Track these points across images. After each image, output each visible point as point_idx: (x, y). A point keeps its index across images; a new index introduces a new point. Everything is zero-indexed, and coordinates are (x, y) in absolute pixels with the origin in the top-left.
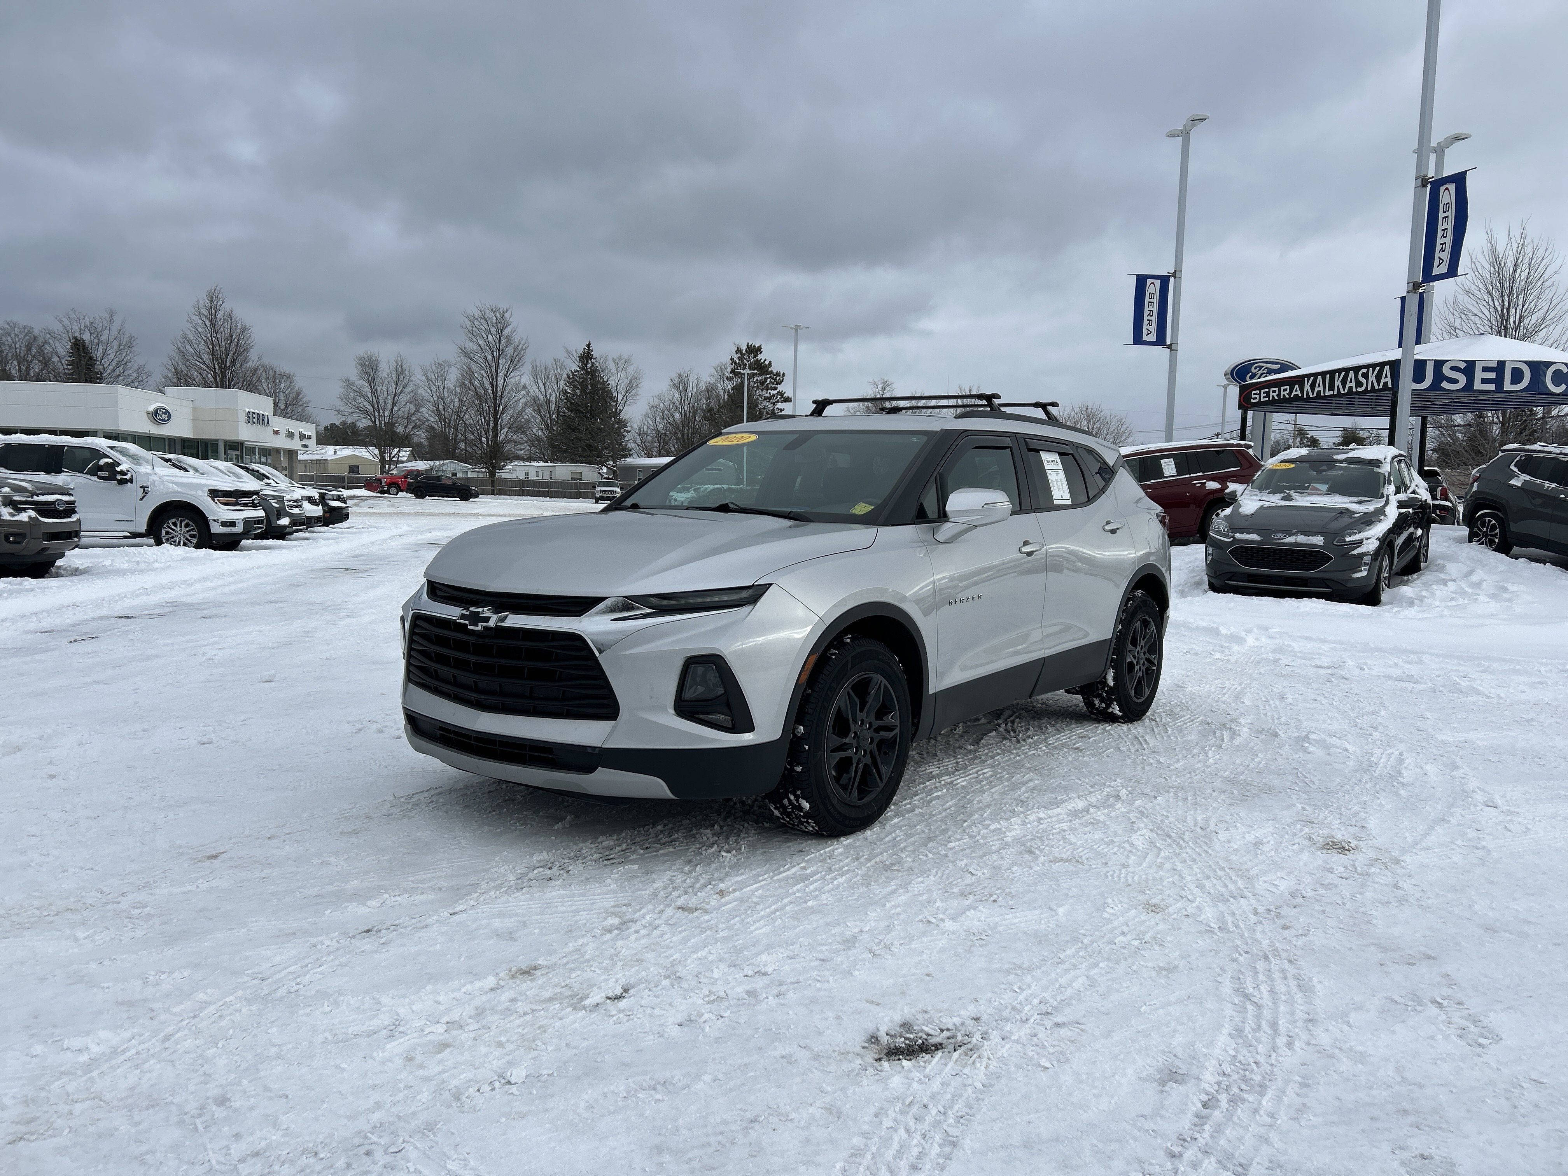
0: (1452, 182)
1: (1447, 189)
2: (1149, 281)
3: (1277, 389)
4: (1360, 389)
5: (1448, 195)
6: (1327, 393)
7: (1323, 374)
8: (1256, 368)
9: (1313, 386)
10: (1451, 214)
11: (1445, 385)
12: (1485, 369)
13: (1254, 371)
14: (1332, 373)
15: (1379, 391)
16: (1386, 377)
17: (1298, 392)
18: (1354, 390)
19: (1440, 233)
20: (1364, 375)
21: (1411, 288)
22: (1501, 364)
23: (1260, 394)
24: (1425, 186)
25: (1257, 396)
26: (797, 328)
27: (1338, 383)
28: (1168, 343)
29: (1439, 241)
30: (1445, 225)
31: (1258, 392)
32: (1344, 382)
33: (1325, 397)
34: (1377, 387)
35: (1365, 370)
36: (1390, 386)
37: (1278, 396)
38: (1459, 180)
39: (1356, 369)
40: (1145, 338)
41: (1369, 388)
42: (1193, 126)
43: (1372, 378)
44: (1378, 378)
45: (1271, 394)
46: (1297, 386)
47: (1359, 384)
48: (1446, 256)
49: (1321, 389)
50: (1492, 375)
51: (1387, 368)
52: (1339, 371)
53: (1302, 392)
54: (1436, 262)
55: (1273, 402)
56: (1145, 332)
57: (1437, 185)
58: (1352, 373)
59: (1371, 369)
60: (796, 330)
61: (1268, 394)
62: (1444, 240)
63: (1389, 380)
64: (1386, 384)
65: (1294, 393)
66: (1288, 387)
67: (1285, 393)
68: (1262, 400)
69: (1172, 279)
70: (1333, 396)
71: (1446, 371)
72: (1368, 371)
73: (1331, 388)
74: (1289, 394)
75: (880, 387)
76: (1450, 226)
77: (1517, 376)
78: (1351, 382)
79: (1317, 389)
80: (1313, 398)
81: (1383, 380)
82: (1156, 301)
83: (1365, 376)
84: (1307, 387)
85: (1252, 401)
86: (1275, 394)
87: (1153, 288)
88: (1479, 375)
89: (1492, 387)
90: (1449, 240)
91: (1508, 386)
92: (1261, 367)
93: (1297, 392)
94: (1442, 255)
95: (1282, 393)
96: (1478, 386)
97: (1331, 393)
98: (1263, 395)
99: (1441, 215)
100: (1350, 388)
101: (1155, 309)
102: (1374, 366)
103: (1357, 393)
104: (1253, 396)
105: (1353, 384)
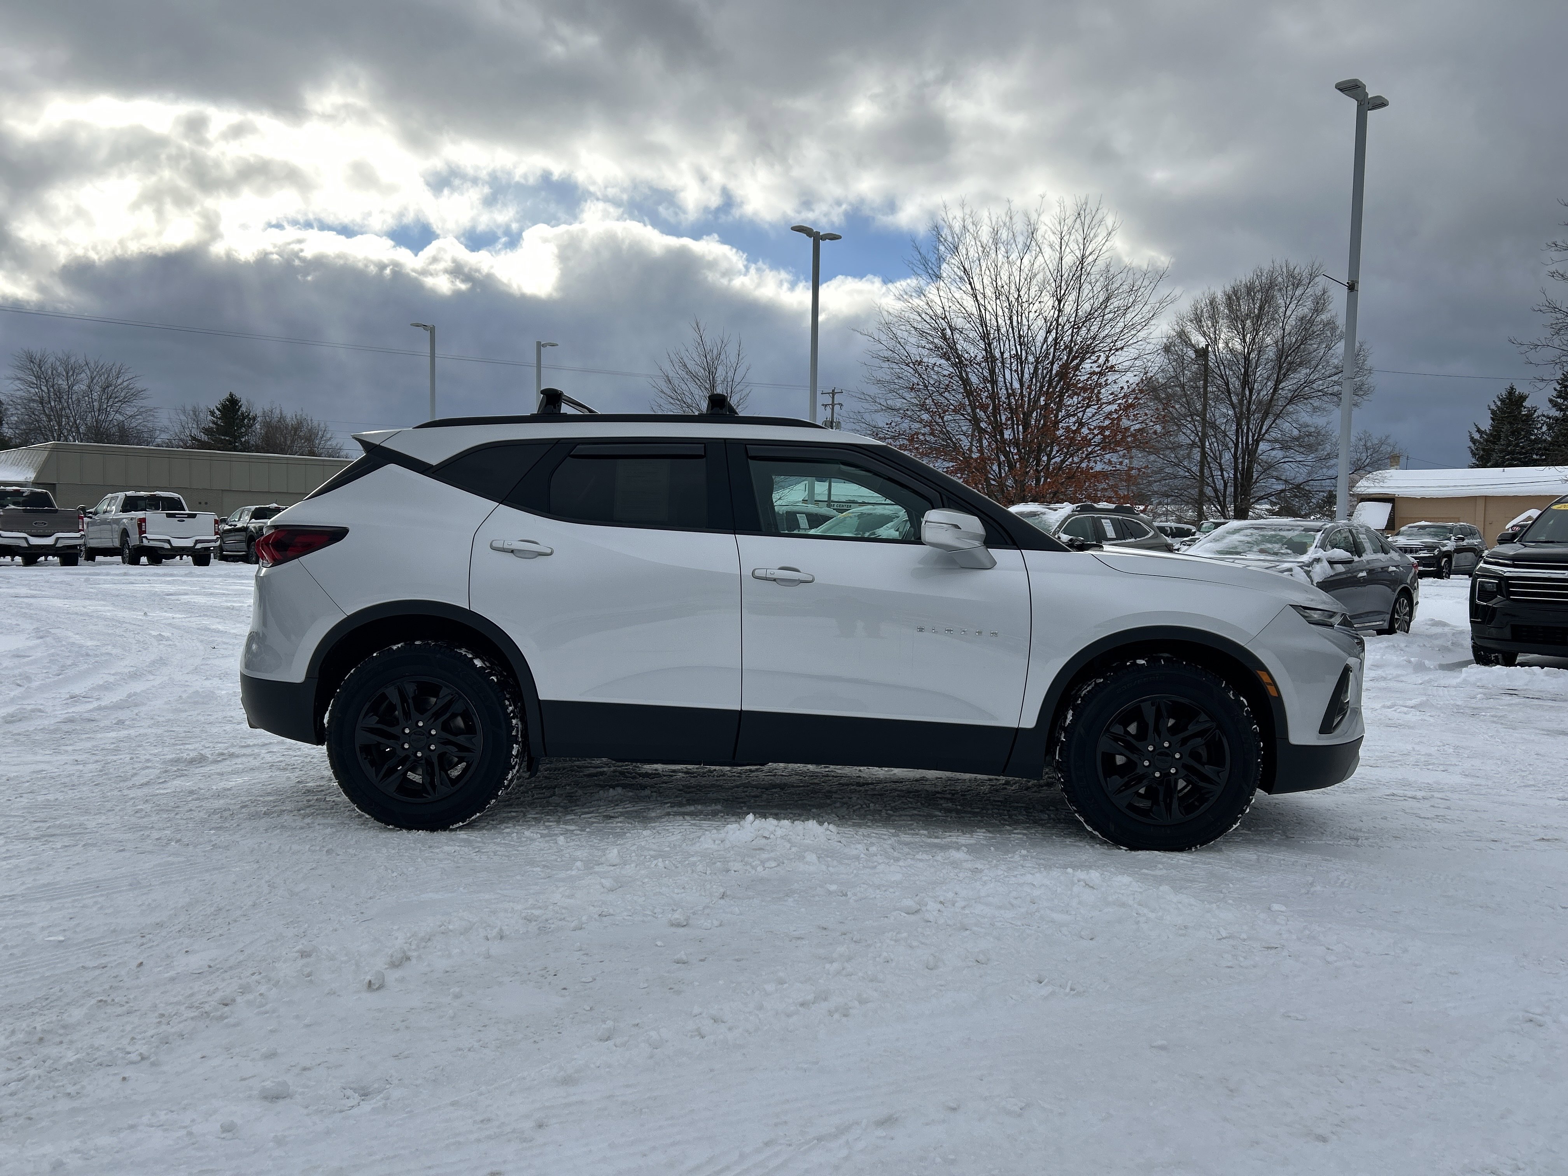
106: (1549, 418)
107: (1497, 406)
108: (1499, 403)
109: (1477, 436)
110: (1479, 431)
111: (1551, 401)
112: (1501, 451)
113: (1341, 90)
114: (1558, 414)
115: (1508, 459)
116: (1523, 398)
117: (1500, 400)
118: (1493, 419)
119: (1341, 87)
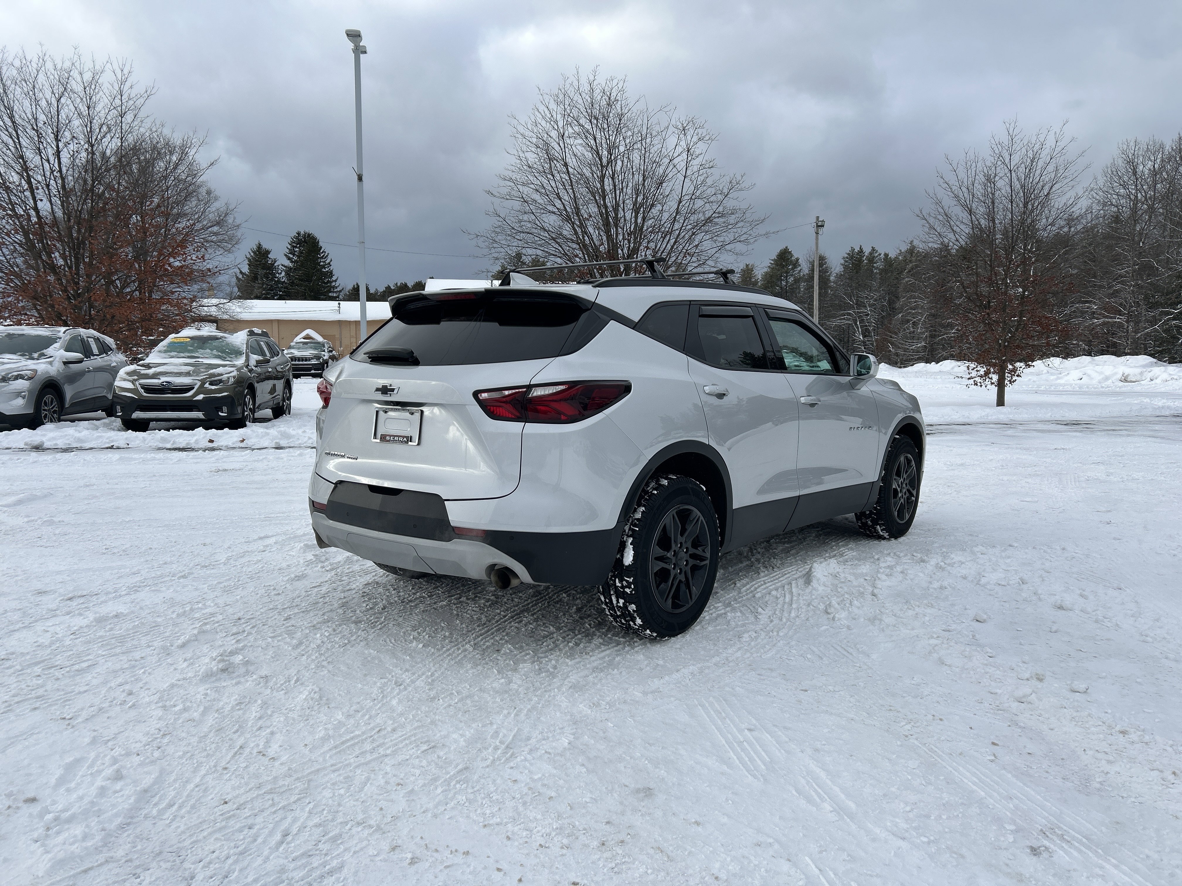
106: (285, 267)
107: (252, 256)
108: (252, 254)
109: (240, 276)
110: (241, 272)
111: (286, 255)
112: (259, 288)
113: (348, 35)
114: (291, 265)
115: (264, 294)
116: (268, 252)
117: (253, 252)
118: (249, 265)
119: (349, 33)
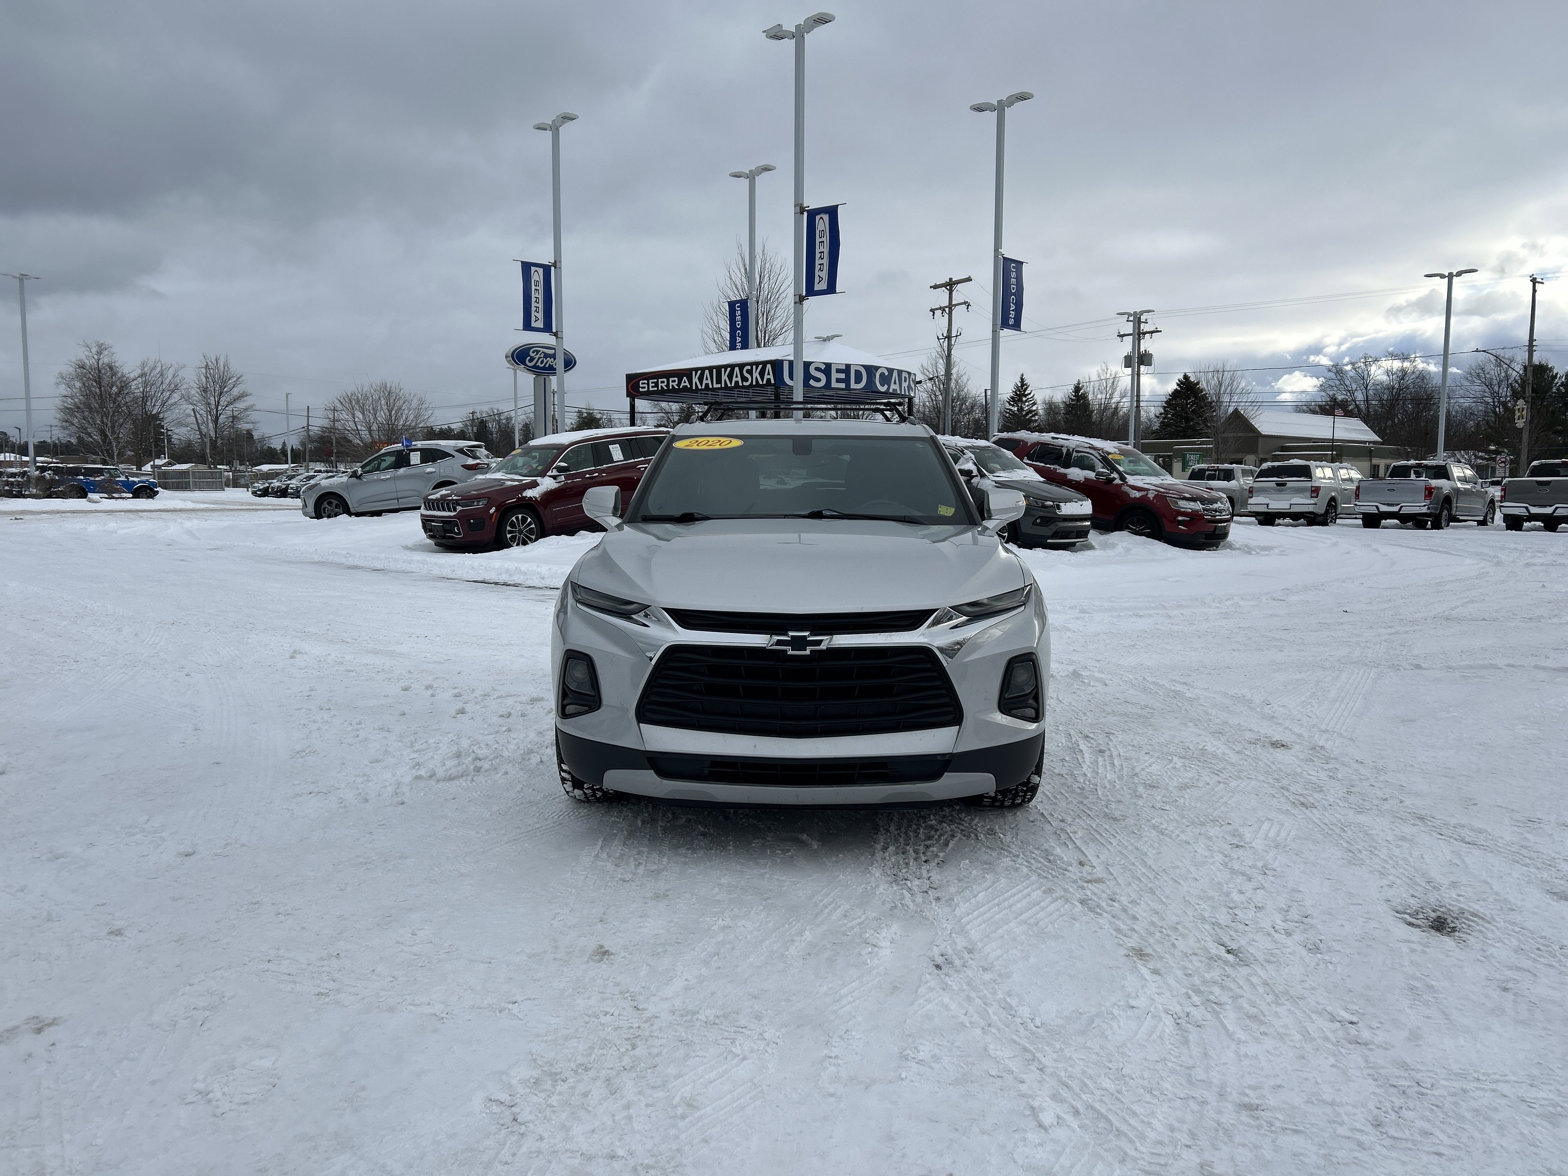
0: (826, 213)
1: (821, 218)
2: (533, 269)
3: (665, 380)
4: (745, 384)
5: (823, 223)
6: (715, 386)
7: (710, 369)
8: (533, 352)
9: (701, 379)
10: (826, 239)
11: (812, 382)
12: (838, 371)
13: (532, 355)
14: (719, 368)
15: (763, 386)
16: (769, 374)
17: (687, 384)
18: (741, 384)
19: (818, 255)
20: (748, 371)
21: (798, 300)
22: (848, 366)
23: (648, 384)
24: (802, 213)
25: (646, 385)
26: (22, 278)
27: (724, 377)
28: (554, 330)
29: (818, 262)
30: (822, 248)
31: (646, 382)
32: (730, 377)
33: (714, 389)
34: (761, 383)
35: (749, 367)
36: (773, 382)
37: (668, 386)
38: (832, 212)
39: (741, 366)
40: (533, 324)
41: (754, 383)
42: (563, 123)
43: (756, 374)
44: (762, 374)
45: (660, 385)
46: (685, 378)
47: (744, 379)
48: (824, 274)
49: (709, 382)
50: (843, 376)
51: (769, 366)
52: (726, 367)
53: (691, 383)
54: (817, 279)
55: (662, 392)
56: (533, 319)
57: (813, 214)
58: (737, 369)
59: (754, 367)
60: (21, 280)
61: (657, 385)
62: (822, 261)
63: (771, 377)
64: (769, 380)
65: (683, 384)
66: (676, 379)
67: (674, 384)
68: (651, 389)
69: (553, 268)
70: (721, 388)
71: (812, 371)
72: (752, 368)
73: (719, 381)
74: (679, 385)
75: (94, 350)
76: (826, 249)
77: (858, 375)
78: (737, 377)
79: (705, 382)
80: (702, 390)
81: (766, 377)
82: (541, 288)
83: (750, 372)
84: (695, 380)
85: (641, 390)
86: (663, 385)
87: (537, 276)
88: (835, 376)
89: (843, 386)
90: (826, 261)
91: (853, 385)
92: (538, 352)
93: (685, 383)
94: (821, 275)
95: (671, 384)
96: (834, 384)
97: (719, 386)
98: (651, 385)
99: (818, 240)
100: (737, 382)
101: (541, 297)
102: (757, 364)
103: (743, 387)
104: (641, 386)
105: (739, 379)
